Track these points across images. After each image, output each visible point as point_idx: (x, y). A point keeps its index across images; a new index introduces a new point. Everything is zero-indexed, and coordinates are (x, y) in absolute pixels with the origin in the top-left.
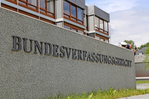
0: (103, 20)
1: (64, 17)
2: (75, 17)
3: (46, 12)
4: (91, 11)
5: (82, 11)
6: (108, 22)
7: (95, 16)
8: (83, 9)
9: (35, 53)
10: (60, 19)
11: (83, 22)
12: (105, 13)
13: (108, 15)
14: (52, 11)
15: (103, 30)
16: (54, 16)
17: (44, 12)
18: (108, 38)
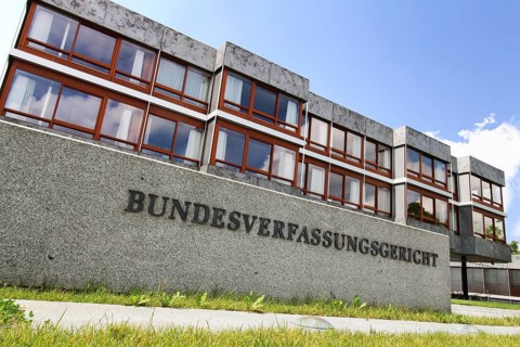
0: (491, 182)
1: (409, 176)
2: (430, 175)
3: (376, 167)
4: (463, 166)
5: (444, 165)
6: (501, 186)
7: (473, 174)
8: (446, 163)
9: (172, 217)
10: (400, 178)
11: (446, 185)
12: (494, 169)
13: (501, 173)
14: (387, 166)
15: (491, 201)
16: (391, 174)
17: (374, 168)
18: (503, 217)
